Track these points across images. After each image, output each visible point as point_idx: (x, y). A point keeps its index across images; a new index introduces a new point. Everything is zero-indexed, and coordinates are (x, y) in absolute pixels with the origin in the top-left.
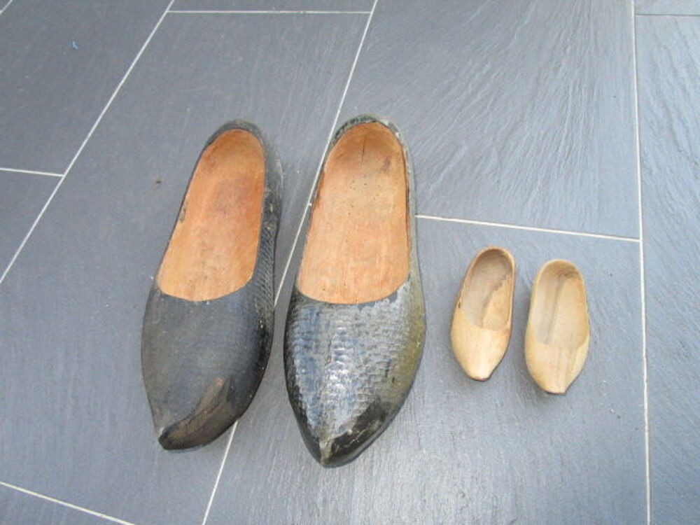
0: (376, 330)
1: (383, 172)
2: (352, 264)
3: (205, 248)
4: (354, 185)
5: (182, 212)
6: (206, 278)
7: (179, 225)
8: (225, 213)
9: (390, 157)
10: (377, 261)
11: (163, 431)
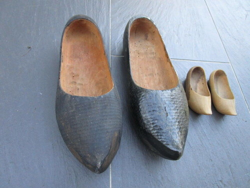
0: (179, 100)
1: (146, 40)
2: (145, 77)
3: (73, 75)
4: (136, 45)
5: (62, 57)
6: (78, 89)
7: (62, 64)
8: (80, 58)
9: (147, 34)
10: (155, 75)
11: (101, 164)
